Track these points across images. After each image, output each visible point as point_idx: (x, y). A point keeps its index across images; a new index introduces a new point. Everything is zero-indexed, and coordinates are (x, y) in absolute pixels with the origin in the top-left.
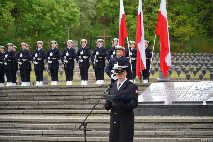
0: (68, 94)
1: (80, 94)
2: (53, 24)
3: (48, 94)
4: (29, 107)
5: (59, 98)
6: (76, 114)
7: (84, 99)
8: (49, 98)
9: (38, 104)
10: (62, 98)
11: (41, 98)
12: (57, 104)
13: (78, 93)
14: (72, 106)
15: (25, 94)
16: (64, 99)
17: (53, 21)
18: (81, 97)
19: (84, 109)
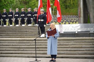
0: (20, 29)
1: (25, 29)
2: (5, 3)
3: (11, 30)
4: (4, 35)
5: (16, 31)
6: (24, 37)
7: (26, 31)
8: (12, 31)
9: (8, 34)
10: (17, 31)
11: (8, 31)
12: (15, 33)
13: (23, 29)
14: (22, 34)
15: (2, 30)
16: (18, 32)
17: (5, 2)
18: (25, 31)
19: (27, 35)
